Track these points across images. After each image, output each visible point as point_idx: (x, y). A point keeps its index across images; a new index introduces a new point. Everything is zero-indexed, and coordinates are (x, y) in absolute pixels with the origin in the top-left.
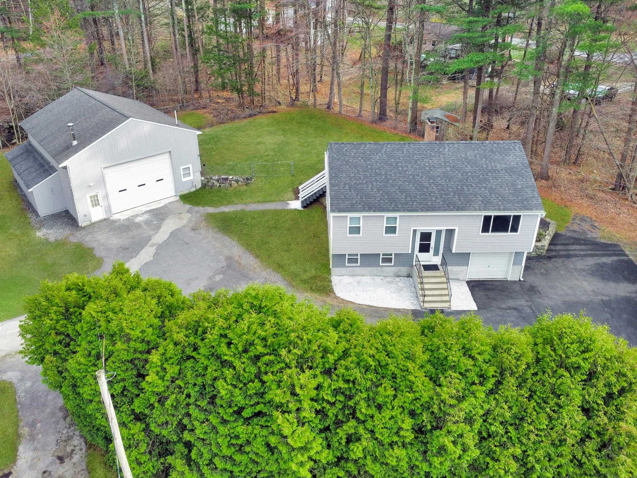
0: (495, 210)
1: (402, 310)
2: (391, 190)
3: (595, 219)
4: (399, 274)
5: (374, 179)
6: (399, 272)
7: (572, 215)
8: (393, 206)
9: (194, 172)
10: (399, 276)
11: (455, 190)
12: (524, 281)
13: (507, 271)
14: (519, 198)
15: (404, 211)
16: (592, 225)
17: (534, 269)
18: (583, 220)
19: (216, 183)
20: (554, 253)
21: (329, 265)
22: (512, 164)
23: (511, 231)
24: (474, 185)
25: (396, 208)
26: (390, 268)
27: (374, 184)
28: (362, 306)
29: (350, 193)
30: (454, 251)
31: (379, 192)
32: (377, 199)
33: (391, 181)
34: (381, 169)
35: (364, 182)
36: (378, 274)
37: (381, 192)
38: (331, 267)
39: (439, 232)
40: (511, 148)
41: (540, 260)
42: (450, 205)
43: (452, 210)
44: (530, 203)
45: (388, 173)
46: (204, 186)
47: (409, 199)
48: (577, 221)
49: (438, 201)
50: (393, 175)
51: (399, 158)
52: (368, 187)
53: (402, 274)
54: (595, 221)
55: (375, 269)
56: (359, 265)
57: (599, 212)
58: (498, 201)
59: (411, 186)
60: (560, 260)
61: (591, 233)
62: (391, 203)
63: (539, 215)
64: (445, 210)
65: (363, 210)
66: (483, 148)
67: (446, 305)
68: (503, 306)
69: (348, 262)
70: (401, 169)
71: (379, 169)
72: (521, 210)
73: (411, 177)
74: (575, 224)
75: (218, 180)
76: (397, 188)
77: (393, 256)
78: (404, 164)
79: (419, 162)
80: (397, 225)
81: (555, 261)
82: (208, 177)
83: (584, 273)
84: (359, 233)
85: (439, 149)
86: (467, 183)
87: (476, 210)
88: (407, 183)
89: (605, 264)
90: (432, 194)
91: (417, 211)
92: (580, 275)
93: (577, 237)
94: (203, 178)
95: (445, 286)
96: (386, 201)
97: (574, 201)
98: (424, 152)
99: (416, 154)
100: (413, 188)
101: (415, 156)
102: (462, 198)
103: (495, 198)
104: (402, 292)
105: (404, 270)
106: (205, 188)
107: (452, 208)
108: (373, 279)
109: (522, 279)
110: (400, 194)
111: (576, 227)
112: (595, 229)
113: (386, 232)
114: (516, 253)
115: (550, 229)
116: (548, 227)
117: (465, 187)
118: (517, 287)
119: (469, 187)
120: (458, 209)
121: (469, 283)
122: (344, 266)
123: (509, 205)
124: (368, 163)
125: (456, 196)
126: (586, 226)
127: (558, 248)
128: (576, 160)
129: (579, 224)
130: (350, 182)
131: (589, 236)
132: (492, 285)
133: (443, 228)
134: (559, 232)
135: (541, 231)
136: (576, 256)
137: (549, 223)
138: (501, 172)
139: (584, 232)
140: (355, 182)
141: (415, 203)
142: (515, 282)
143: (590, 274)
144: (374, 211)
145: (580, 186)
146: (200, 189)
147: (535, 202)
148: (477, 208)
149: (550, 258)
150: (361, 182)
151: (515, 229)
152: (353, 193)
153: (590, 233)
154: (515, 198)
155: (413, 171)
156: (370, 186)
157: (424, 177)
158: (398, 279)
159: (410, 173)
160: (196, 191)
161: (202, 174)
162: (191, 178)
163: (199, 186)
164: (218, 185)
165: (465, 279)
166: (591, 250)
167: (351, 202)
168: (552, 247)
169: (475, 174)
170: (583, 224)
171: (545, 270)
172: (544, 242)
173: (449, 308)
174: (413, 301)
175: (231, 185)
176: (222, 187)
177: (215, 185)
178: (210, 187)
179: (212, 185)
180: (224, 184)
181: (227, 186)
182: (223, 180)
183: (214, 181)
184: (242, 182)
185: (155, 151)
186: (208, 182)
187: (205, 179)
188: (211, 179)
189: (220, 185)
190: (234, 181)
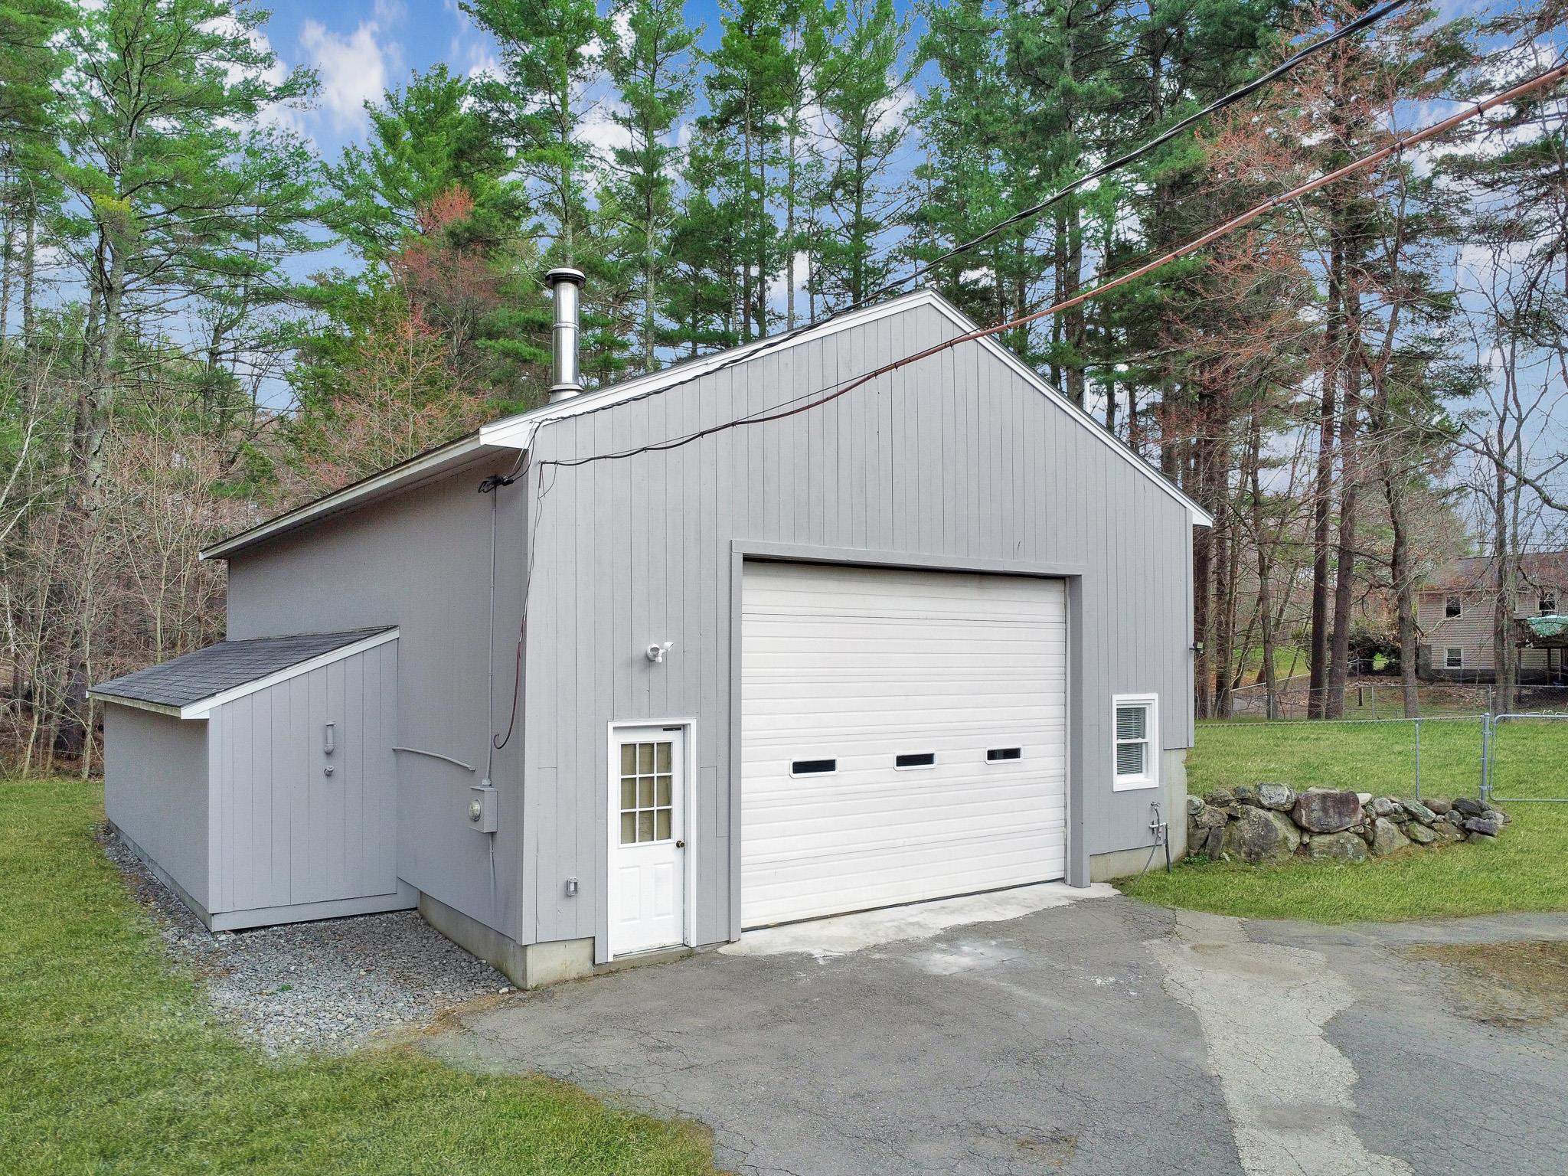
19: (1279, 826)
46: (1207, 843)
75: (1290, 813)
82: (1226, 792)
94: (1195, 800)
106: (1213, 855)
160: (1168, 867)
162: (1150, 779)
163: (1177, 842)
164: (1293, 839)
175: (1370, 844)
176: (1317, 855)
177: (1281, 836)
178: (1249, 855)
179: (1264, 837)
180: (1329, 833)
181: (1349, 846)
182: (1325, 810)
183: (1267, 813)
184: (1436, 826)
185: (1016, 547)
186: (1232, 819)
187: (1208, 806)
188: (1243, 801)
189: (1301, 843)
190: (1383, 815)
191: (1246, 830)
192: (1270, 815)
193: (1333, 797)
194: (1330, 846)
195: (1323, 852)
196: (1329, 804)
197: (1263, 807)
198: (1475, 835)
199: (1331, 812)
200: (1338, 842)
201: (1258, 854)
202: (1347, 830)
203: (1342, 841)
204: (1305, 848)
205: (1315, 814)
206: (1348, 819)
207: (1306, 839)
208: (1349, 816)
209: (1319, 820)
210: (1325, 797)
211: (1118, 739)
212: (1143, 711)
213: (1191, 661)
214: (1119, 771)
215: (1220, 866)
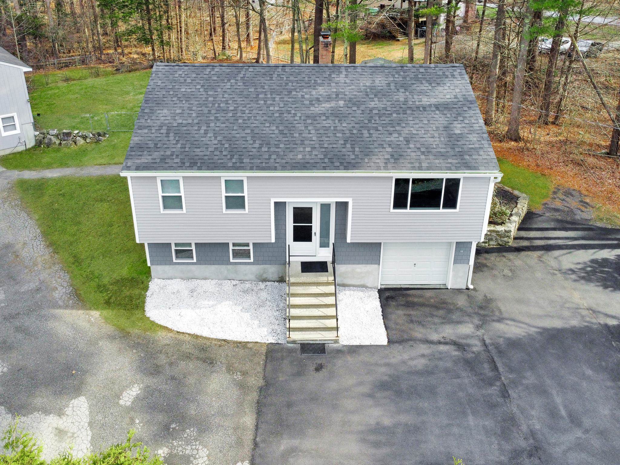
0: (413, 168)
1: (250, 346)
2: (238, 135)
3: (586, 193)
4: (265, 276)
5: (213, 118)
6: (264, 272)
7: (552, 188)
8: (234, 160)
9: (22, 125)
10: (264, 280)
11: (348, 135)
12: (474, 289)
13: (447, 273)
14: (457, 150)
15: (251, 169)
16: (581, 201)
17: (492, 269)
18: (568, 193)
19: (54, 139)
20: (526, 243)
21: (145, 261)
22: (448, 97)
23: (445, 206)
24: (380, 128)
25: (238, 165)
26: (248, 267)
27: (212, 125)
28: (181, 337)
29: (166, 139)
30: (349, 240)
31: (216, 137)
32: (210, 149)
33: (240, 121)
34: (230, 102)
35: (196, 121)
36: (230, 277)
37: (219, 138)
38: (149, 265)
39: (325, 208)
40: (446, 73)
41: (504, 254)
42: (334, 160)
43: (337, 168)
44: (474, 157)
45: (240, 108)
46: (39, 143)
47: (265, 149)
48: (560, 195)
49: (314, 153)
50: (247, 112)
51: (263, 87)
52: (199, 129)
53: (270, 276)
54: (585, 196)
55: (223, 269)
56: (195, 260)
57: (590, 183)
58: (419, 153)
59: (274, 128)
60: (536, 254)
61: (581, 213)
62: (232, 157)
63: (492, 178)
64: (324, 168)
65: (181, 167)
66: (402, 73)
67: (329, 336)
68: (435, 337)
69: (177, 257)
70: (262, 102)
71: (227, 102)
72: (457, 168)
73: (277, 115)
74: (557, 200)
75: (57, 136)
76: (249, 131)
77: (251, 248)
78: (269, 96)
79: (294, 93)
80: (245, 194)
81: (526, 256)
82: (45, 131)
83: (574, 277)
84: (181, 208)
85: (330, 75)
86: (369, 125)
87: (378, 168)
88: (267, 125)
89: (605, 262)
90: (306, 142)
91: (275, 169)
92: (566, 279)
93: (560, 218)
94: (37, 133)
95: (331, 300)
96: (224, 153)
97: (554, 168)
98: (306, 79)
99: (290, 81)
100: (277, 132)
101: (290, 84)
102: (357, 149)
103: (416, 150)
104: (261, 309)
105: (272, 270)
106: (39, 146)
107: (338, 164)
108: (221, 284)
109: (471, 287)
110: (251, 142)
111: (558, 204)
112: (586, 208)
113: (228, 207)
114: (457, 242)
115: (519, 206)
116: (517, 203)
117: (365, 132)
118: (461, 301)
119: (371, 132)
120: (348, 166)
121: (381, 292)
122: (171, 263)
123: (437, 161)
124: (210, 93)
125: (348, 146)
126: (573, 203)
127: (532, 234)
128: (556, 118)
129: (563, 200)
130: (171, 121)
131: (578, 217)
132: (421, 296)
133: (332, 200)
134: (534, 210)
135: (504, 209)
136: (560, 247)
137: (517, 198)
138: (428, 109)
139: (571, 212)
140: (180, 121)
141: (274, 157)
142: (459, 290)
143: (583, 278)
144: (200, 169)
145: (563, 149)
146: (34, 148)
147: (485, 157)
148: (382, 165)
149: (518, 250)
150: (190, 121)
151: (451, 203)
152: (171, 138)
153: (579, 212)
154: (449, 150)
155: (282, 105)
156: (204, 128)
157: (299, 115)
158: (262, 285)
159: (276, 109)
160: (26, 150)
161: (36, 127)
162: (18, 131)
163: (31, 143)
164: (58, 142)
165: (376, 285)
166: (583, 238)
167: (162, 153)
168: (523, 234)
169: (385, 112)
170: (568, 199)
171: (511, 270)
172: (509, 225)
173: (336, 341)
174: (276, 327)
175: (75, 143)
176: (63, 146)
177: (53, 142)
178: (47, 146)
179: (50, 142)
180: (65, 141)
181: (69, 143)
182: (64, 136)
184: (91, 139)
186: (44, 138)
187: (40, 135)
188: (48, 134)
189: (60, 143)
190: (79, 136)
191: (46, 141)
192: (52, 137)
194: (65, 143)
196: (65, 134)
197: (50, 135)
198: (98, 141)
200: (67, 142)
202: (70, 140)
204: (60, 144)
206: (69, 138)
209: (63, 138)
210: (63, 133)
211: (3, 124)
212: (13, 117)
213: (29, 104)
214: (5, 131)
215: (39, 149)
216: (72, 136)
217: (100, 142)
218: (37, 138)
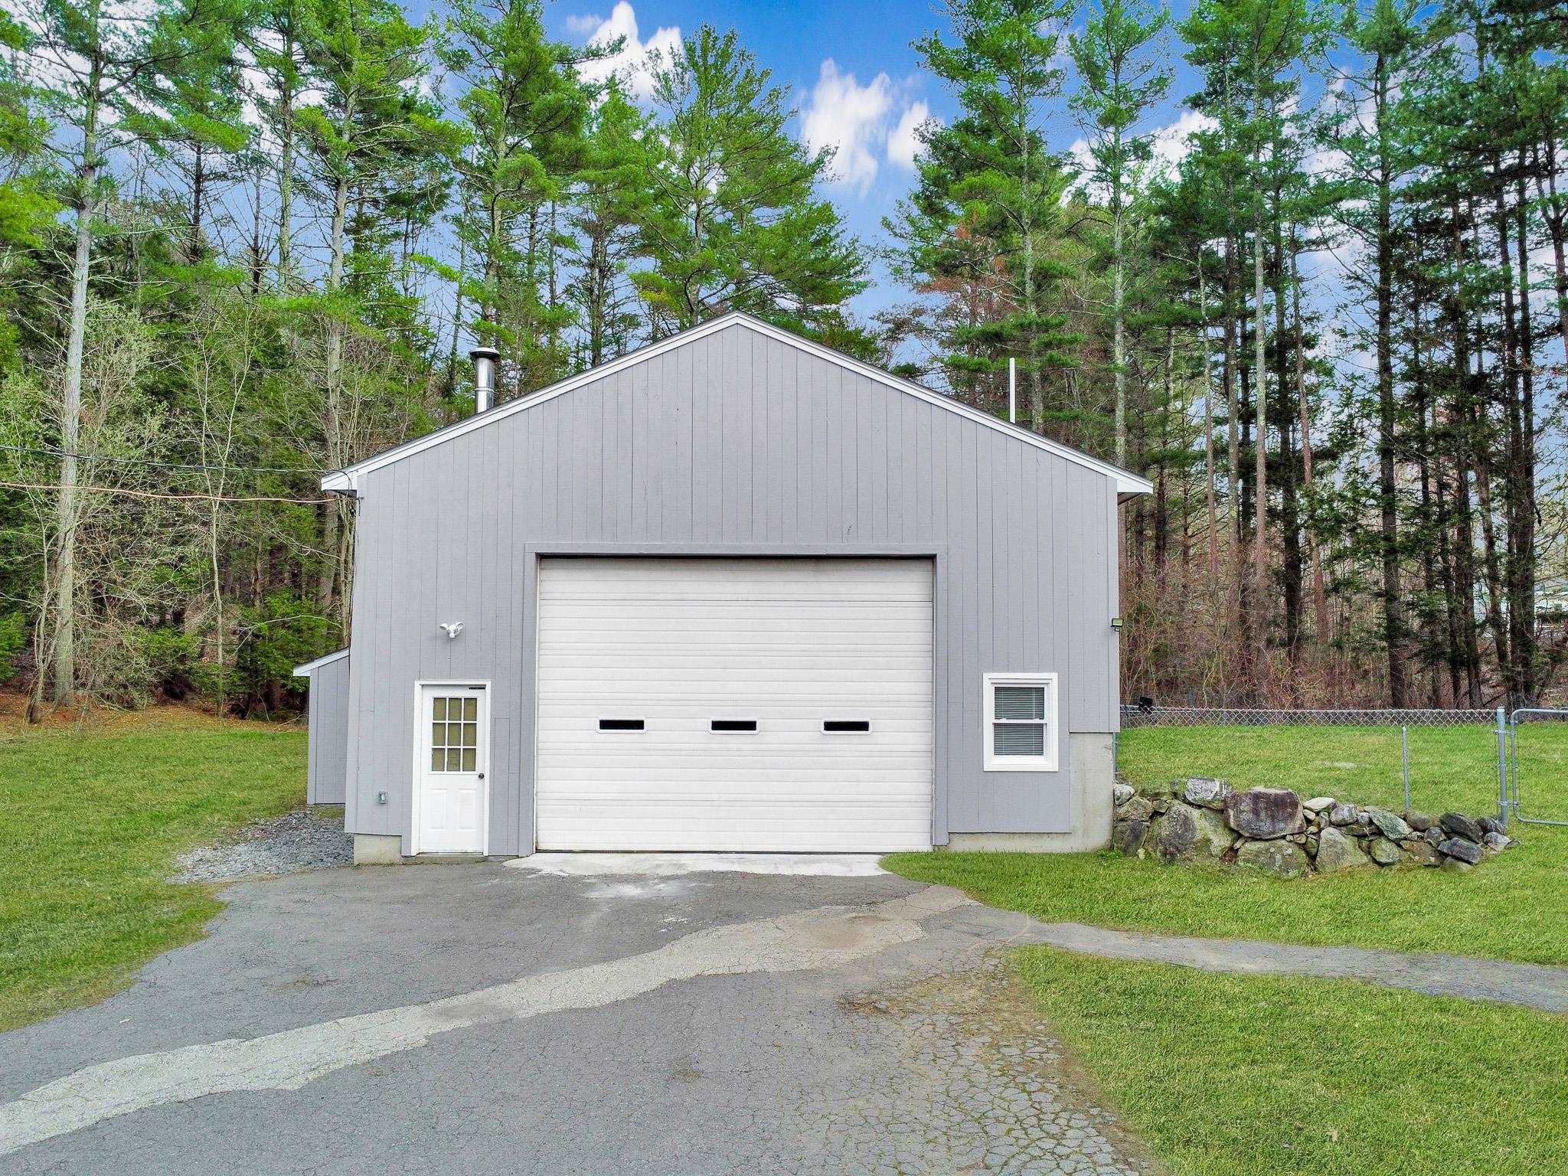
9: (1069, 735)
19: (1203, 826)
46: (1128, 836)
75: (1220, 810)
82: (1163, 783)
94: (1127, 789)
106: (1128, 851)
146: (1099, 855)
161: (1125, 759)
162: (1048, 762)
163: (1093, 832)
164: (1219, 841)
175: (1312, 857)
176: (1241, 864)
177: (1199, 836)
178: (1164, 854)
179: (1179, 837)
180: (1261, 840)
181: (1278, 857)
182: (1256, 812)
183: (1189, 809)
184: (1405, 844)
185: (845, 532)
186: (1156, 814)
187: (1137, 798)
188: (1175, 795)
189: (1231, 849)
190: (1338, 825)
191: (1164, 828)
192: (1196, 813)
193: (1267, 796)
194: (1258, 854)
195: (1248, 861)
196: (1262, 805)
197: (1185, 801)
198: (1449, 859)
199: (1263, 815)
200: (1267, 850)
201: (1172, 854)
202: (1284, 837)
203: (1272, 850)
204: (1232, 852)
205: (1244, 816)
206: (1282, 825)
207: (1238, 845)
208: (1285, 820)
209: (1249, 822)
210: (1257, 797)
211: (997, 718)
212: (1040, 691)
213: (1115, 639)
214: (999, 751)
215: (1128, 862)
216: (1300, 816)
217: (1464, 866)
218: (1122, 811)
